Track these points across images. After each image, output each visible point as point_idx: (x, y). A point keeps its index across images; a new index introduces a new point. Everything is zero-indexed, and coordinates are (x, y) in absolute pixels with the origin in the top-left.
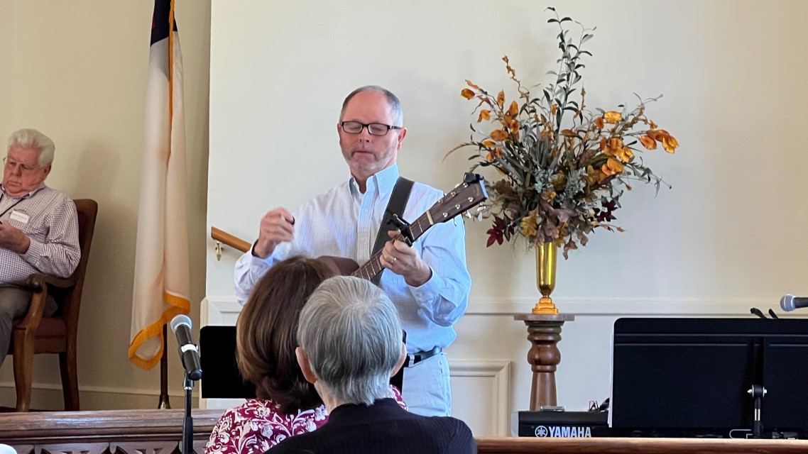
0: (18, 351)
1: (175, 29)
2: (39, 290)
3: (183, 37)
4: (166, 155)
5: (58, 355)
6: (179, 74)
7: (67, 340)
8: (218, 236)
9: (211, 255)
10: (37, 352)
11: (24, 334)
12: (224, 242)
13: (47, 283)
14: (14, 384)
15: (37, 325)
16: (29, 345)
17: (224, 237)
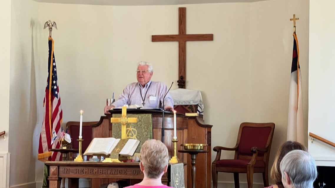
0: (248, 172)
1: (299, 67)
2: (255, 152)
3: (301, 70)
4: (296, 109)
5: (262, 173)
6: (301, 82)
7: (265, 168)
8: (311, 135)
9: (309, 142)
10: (254, 173)
11: (250, 166)
12: (314, 137)
13: (258, 150)
14: (247, 183)
15: (254, 163)
16: (252, 170)
17: (313, 135)
